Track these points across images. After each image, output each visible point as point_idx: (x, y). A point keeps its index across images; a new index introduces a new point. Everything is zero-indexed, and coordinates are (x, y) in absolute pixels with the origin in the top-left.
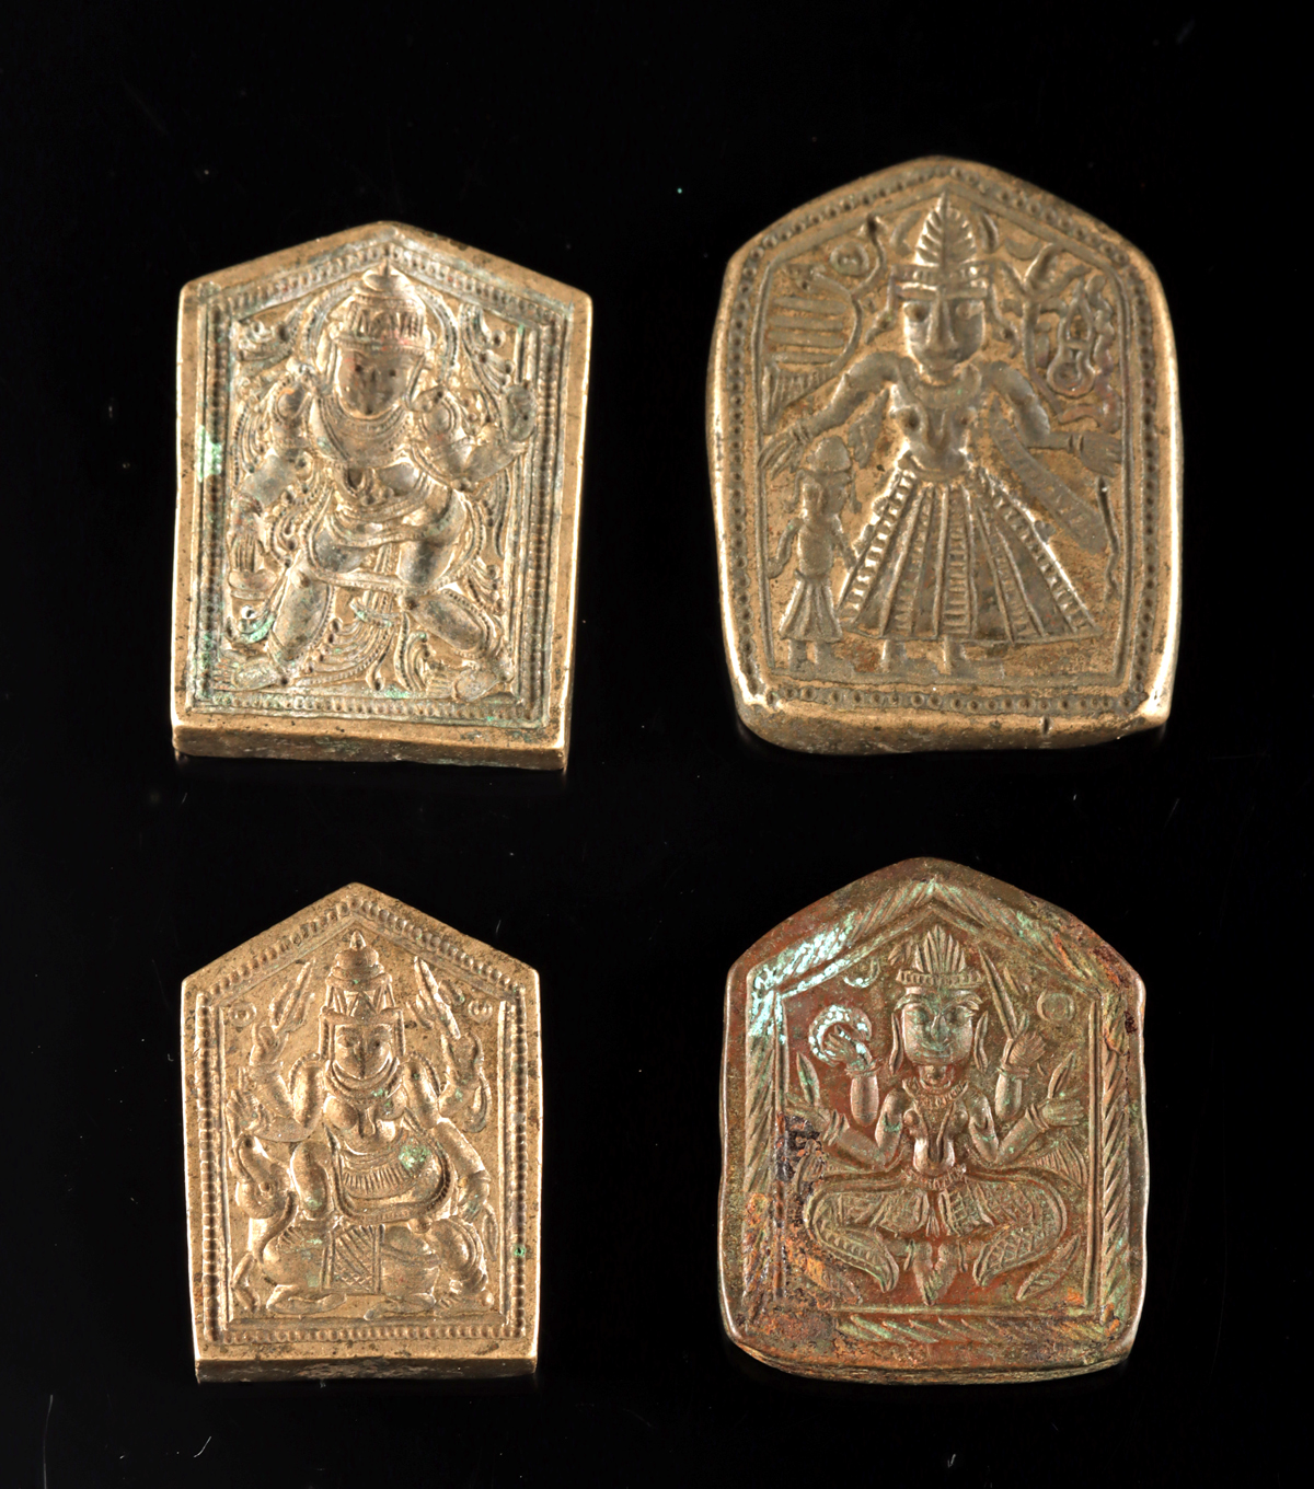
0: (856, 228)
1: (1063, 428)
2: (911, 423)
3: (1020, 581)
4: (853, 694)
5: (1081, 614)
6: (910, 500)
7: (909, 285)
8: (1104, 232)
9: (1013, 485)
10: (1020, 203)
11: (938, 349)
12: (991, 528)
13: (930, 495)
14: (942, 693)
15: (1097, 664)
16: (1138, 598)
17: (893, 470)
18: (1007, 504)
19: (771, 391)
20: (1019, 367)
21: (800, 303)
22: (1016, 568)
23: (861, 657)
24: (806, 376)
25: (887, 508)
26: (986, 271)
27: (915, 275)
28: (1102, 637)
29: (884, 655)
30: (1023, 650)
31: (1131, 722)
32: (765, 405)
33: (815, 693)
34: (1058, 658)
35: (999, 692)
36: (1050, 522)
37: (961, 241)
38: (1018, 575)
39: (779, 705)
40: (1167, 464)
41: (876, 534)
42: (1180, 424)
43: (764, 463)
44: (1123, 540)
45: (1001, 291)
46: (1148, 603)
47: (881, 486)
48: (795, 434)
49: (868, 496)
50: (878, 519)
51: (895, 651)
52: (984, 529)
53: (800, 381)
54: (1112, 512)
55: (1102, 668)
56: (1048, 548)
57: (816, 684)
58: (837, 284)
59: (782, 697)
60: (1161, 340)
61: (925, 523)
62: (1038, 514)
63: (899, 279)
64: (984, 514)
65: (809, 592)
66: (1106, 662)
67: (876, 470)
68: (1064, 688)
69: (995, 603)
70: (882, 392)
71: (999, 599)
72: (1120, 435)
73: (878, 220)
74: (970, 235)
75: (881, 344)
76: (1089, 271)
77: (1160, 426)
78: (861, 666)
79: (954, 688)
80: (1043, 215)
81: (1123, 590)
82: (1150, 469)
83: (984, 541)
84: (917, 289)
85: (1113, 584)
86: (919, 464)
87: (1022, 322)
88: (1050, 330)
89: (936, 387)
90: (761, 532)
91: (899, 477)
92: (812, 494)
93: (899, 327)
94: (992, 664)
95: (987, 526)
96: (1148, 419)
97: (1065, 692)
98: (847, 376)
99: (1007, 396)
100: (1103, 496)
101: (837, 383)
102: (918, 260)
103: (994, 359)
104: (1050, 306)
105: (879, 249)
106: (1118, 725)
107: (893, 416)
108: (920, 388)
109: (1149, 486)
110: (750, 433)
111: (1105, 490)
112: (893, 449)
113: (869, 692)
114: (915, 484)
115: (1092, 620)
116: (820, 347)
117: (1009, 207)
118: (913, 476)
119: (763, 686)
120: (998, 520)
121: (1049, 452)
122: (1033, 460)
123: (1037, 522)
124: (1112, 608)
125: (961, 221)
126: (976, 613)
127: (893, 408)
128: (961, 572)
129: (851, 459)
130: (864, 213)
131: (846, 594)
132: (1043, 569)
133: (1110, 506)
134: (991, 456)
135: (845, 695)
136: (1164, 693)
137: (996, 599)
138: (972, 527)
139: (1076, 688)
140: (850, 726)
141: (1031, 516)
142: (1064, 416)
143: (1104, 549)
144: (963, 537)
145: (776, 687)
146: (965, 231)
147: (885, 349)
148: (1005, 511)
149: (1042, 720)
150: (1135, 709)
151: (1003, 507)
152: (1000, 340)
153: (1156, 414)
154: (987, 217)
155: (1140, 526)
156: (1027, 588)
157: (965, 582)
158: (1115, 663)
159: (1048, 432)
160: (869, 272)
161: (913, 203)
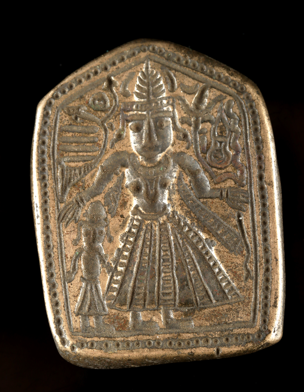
0: (101, 84)
1: (217, 186)
2: (137, 189)
3: (200, 271)
4: (115, 343)
5: (232, 288)
6: (138, 231)
7: (131, 113)
8: (232, 75)
9: (192, 219)
10: (187, 62)
11: (149, 145)
12: (183, 243)
13: (149, 227)
14: (162, 339)
15: (243, 317)
16: (261, 278)
17: (129, 216)
18: (190, 230)
19: (63, 178)
20: (192, 154)
21: (75, 128)
22: (197, 264)
23: (118, 322)
24: (80, 168)
25: (127, 238)
26: (171, 102)
27: (134, 107)
28: (244, 301)
29: (130, 320)
30: (203, 311)
31: (262, 346)
32: (60, 186)
33: (95, 344)
34: (222, 315)
35: (191, 335)
36: (213, 239)
37: (157, 86)
38: (198, 268)
39: (77, 350)
40: (273, 202)
41: (122, 252)
42: (279, 180)
43: (60, 219)
44: (251, 246)
45: (180, 112)
46: (267, 280)
47: (123, 226)
48: (76, 201)
49: (116, 232)
50: (123, 244)
51: (135, 317)
52: (179, 243)
53: (77, 171)
54: (245, 231)
55: (245, 318)
56: (213, 252)
57: (96, 339)
58: (93, 116)
59: (78, 347)
60: (266, 132)
61: (148, 243)
62: (206, 235)
63: (125, 110)
64: (179, 236)
65: (89, 288)
66: (247, 315)
67: (120, 218)
68: (226, 331)
69: (187, 285)
70: (121, 174)
71: (189, 282)
72: (246, 188)
73: (113, 78)
74: (162, 82)
75: (118, 147)
76: (225, 98)
77: (268, 181)
78: (119, 327)
79: (168, 336)
80: (199, 68)
81: (253, 274)
82: (264, 205)
83: (180, 250)
84: (136, 114)
85: (248, 271)
86: (143, 211)
87: (192, 128)
88: (207, 132)
89: (149, 168)
90: (62, 257)
91: (132, 220)
92: (87, 234)
93: (128, 137)
94: (187, 320)
95: (181, 242)
96: (261, 177)
97: (226, 333)
98: (101, 166)
99: (186, 170)
100: (240, 222)
101: (96, 171)
102: (136, 99)
103: (178, 150)
104: (206, 119)
105: (114, 94)
106: (256, 348)
107: (127, 187)
108: (141, 168)
109: (264, 215)
110: (51, 203)
111: (241, 218)
112: (128, 205)
113: (123, 341)
114: (141, 222)
115: (238, 292)
116: (87, 152)
117: (181, 65)
118: (140, 218)
119: (68, 341)
120: (185, 237)
121: (210, 200)
122: (202, 205)
123: (206, 239)
124: (248, 284)
125: (156, 75)
126: (178, 291)
127: (127, 182)
128: (168, 268)
129: (106, 212)
130: (105, 74)
131: (108, 288)
132: (211, 264)
133: (244, 227)
134: (180, 205)
135: (111, 344)
136: (279, 328)
137: (187, 282)
138: (173, 243)
139: (232, 330)
140: (115, 360)
141: (203, 236)
142: (217, 179)
143: (242, 252)
144: (168, 248)
145: (75, 342)
146: (159, 79)
147: (120, 150)
148: (189, 233)
149: (215, 349)
150: (264, 339)
151: (188, 231)
152: (180, 140)
153: (265, 175)
154: (170, 72)
155: (260, 238)
156: (204, 274)
157: (171, 274)
158: (252, 314)
159: (209, 189)
160: (110, 108)
161: (130, 68)
